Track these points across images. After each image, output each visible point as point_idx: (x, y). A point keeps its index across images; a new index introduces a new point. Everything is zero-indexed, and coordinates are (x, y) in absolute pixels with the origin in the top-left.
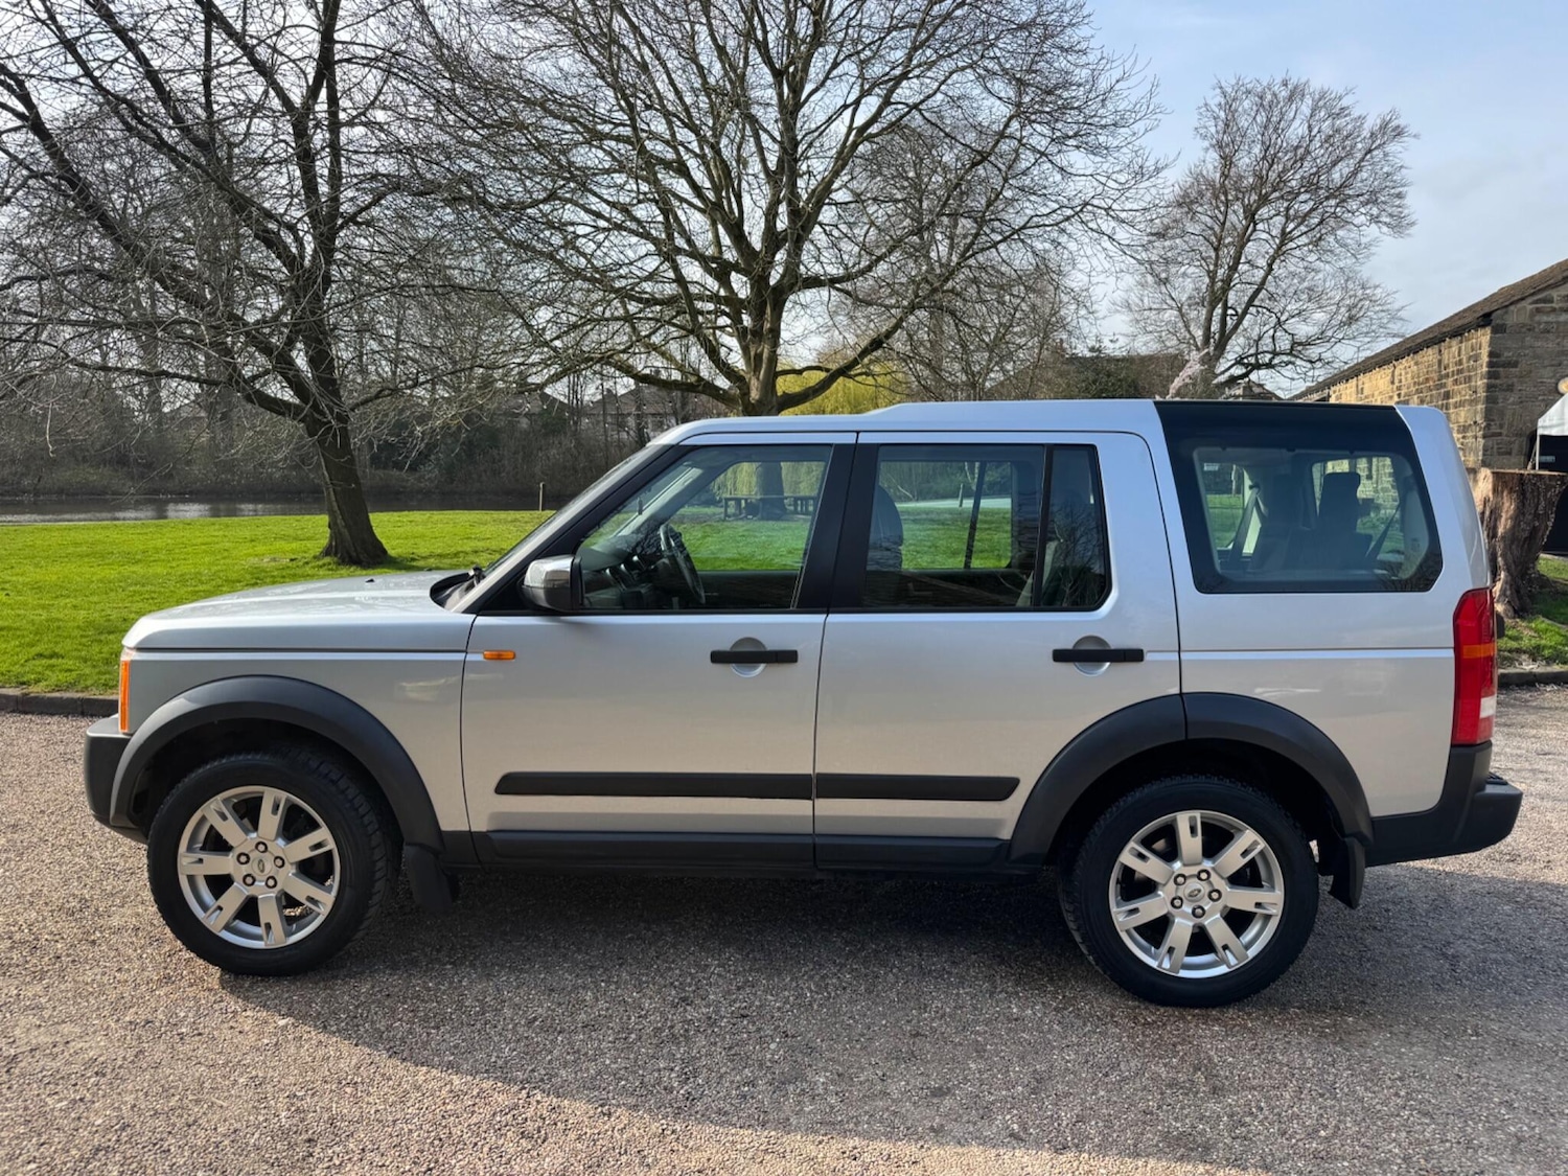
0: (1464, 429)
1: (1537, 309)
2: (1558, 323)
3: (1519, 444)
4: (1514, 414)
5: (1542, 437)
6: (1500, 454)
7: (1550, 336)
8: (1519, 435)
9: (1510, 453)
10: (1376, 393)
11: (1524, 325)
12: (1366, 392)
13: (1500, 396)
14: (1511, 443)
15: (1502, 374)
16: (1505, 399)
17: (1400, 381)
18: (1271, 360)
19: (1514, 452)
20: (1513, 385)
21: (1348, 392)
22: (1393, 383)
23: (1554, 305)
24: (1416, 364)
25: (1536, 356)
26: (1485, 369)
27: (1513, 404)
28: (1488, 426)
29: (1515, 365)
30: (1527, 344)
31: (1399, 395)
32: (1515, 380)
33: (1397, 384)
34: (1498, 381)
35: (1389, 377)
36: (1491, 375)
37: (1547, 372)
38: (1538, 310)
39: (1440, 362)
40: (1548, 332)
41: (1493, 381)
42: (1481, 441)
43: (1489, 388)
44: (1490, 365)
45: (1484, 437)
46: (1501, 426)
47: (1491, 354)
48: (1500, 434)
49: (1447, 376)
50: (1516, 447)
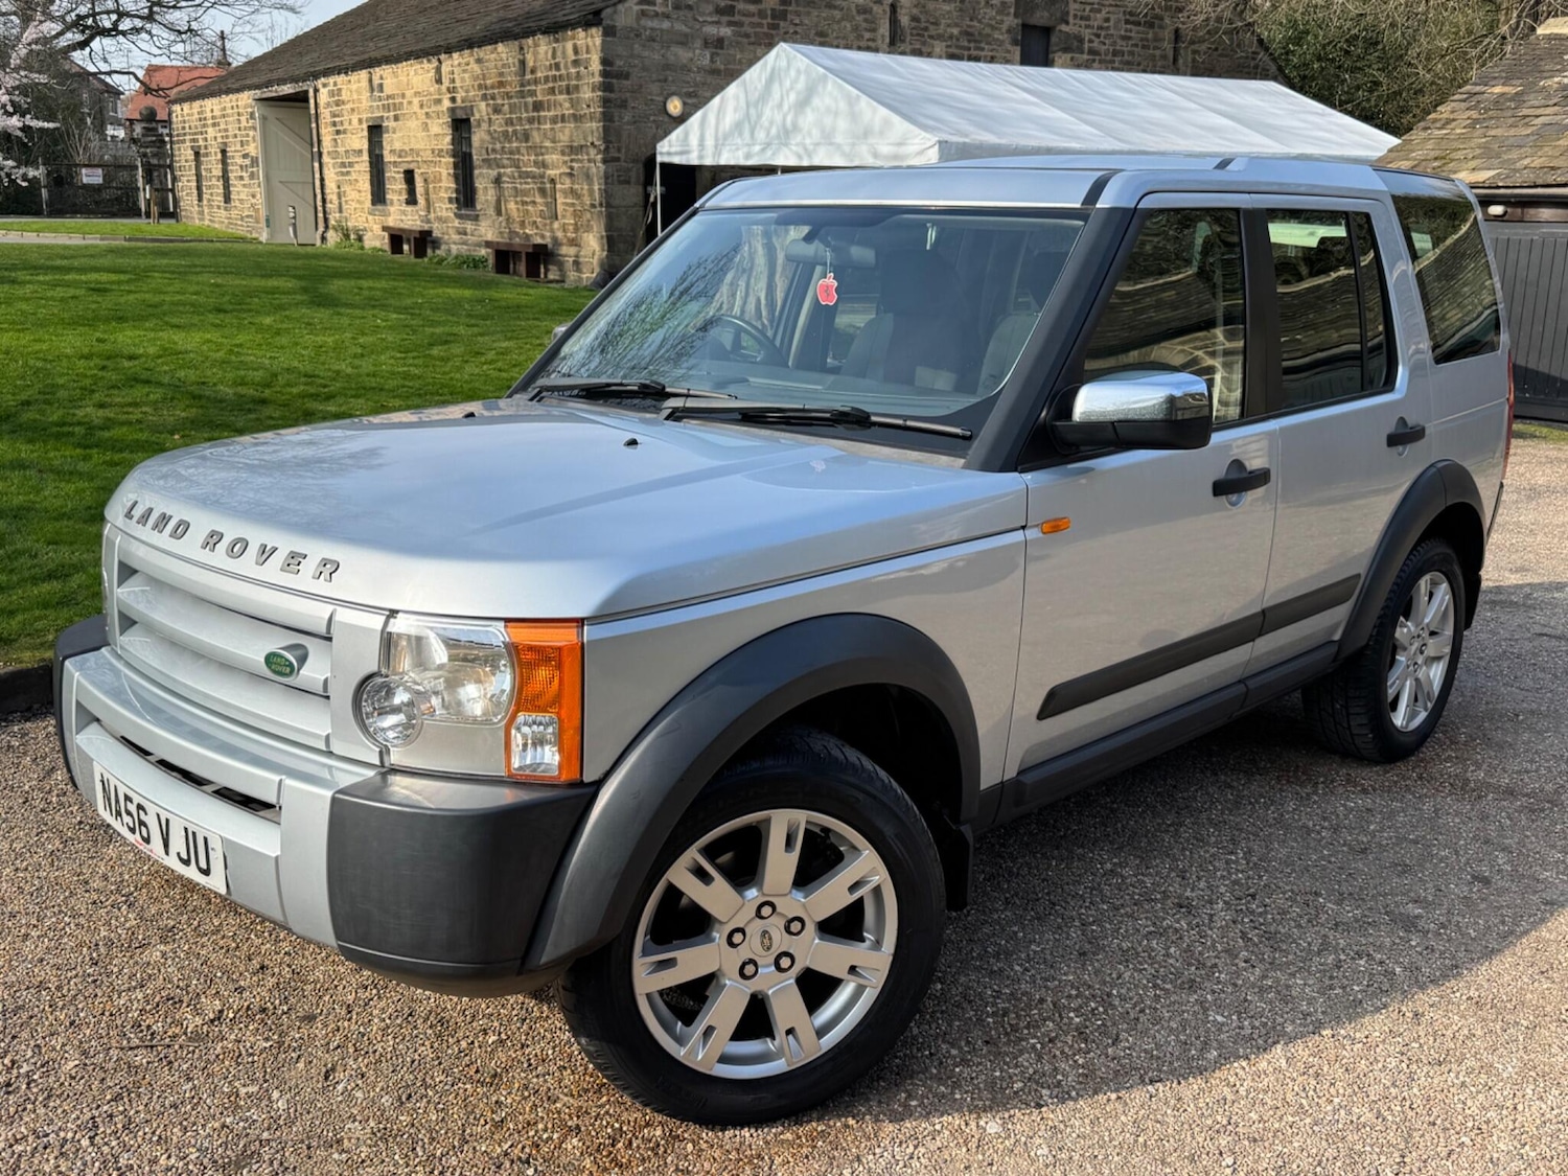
0: (573, 150)
1: (642, 11)
2: (662, 30)
3: (637, 171)
4: (629, 136)
5: (663, 165)
6: (620, 182)
7: (656, 45)
8: (634, 161)
9: (628, 182)
10: (409, 93)
11: (632, 29)
12: (388, 90)
13: (616, 113)
14: (629, 170)
15: (616, 87)
16: (621, 118)
17: (453, 81)
19: (633, 180)
20: (626, 101)
21: (354, 87)
22: (439, 81)
23: (656, 8)
24: (479, 61)
25: (645, 69)
26: (598, 79)
27: (628, 123)
28: (607, 149)
29: (627, 76)
30: (636, 52)
31: (453, 100)
32: (628, 95)
33: (446, 83)
34: (612, 95)
35: (432, 73)
36: (606, 87)
37: (655, 88)
38: (643, 13)
39: (523, 63)
40: (654, 40)
41: (607, 94)
42: (602, 167)
43: (605, 102)
44: (604, 74)
45: (605, 161)
46: (619, 150)
47: (605, 62)
48: (617, 159)
49: (536, 82)
50: (633, 174)
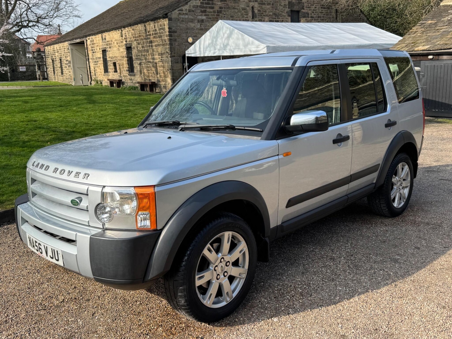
0: (162, 54)
1: (179, 13)
2: (185, 18)
3: (180, 59)
4: (177, 49)
5: (188, 57)
6: (175, 63)
7: (184, 23)
8: (179, 56)
9: (178, 63)
10: (113, 40)
11: (177, 18)
12: (107, 40)
13: (173, 43)
14: (178, 59)
15: (173, 35)
16: (175, 44)
17: (126, 36)
18: (28, 24)
19: (179, 62)
20: (176, 39)
21: (97, 39)
22: (122, 36)
23: (184, 12)
24: (133, 30)
25: (181, 30)
26: (167, 33)
27: (177, 46)
28: (171, 53)
29: (176, 32)
30: (178, 25)
31: (126, 41)
32: (176, 37)
33: (124, 37)
34: (172, 38)
35: (120, 34)
36: (170, 36)
37: (184, 35)
38: (180, 14)
39: (146, 30)
40: (183, 21)
41: (171, 37)
42: (170, 59)
43: (170, 40)
44: (169, 32)
45: (171, 57)
46: (175, 54)
47: (169, 28)
48: (174, 56)
49: (150, 35)
50: (179, 60)
